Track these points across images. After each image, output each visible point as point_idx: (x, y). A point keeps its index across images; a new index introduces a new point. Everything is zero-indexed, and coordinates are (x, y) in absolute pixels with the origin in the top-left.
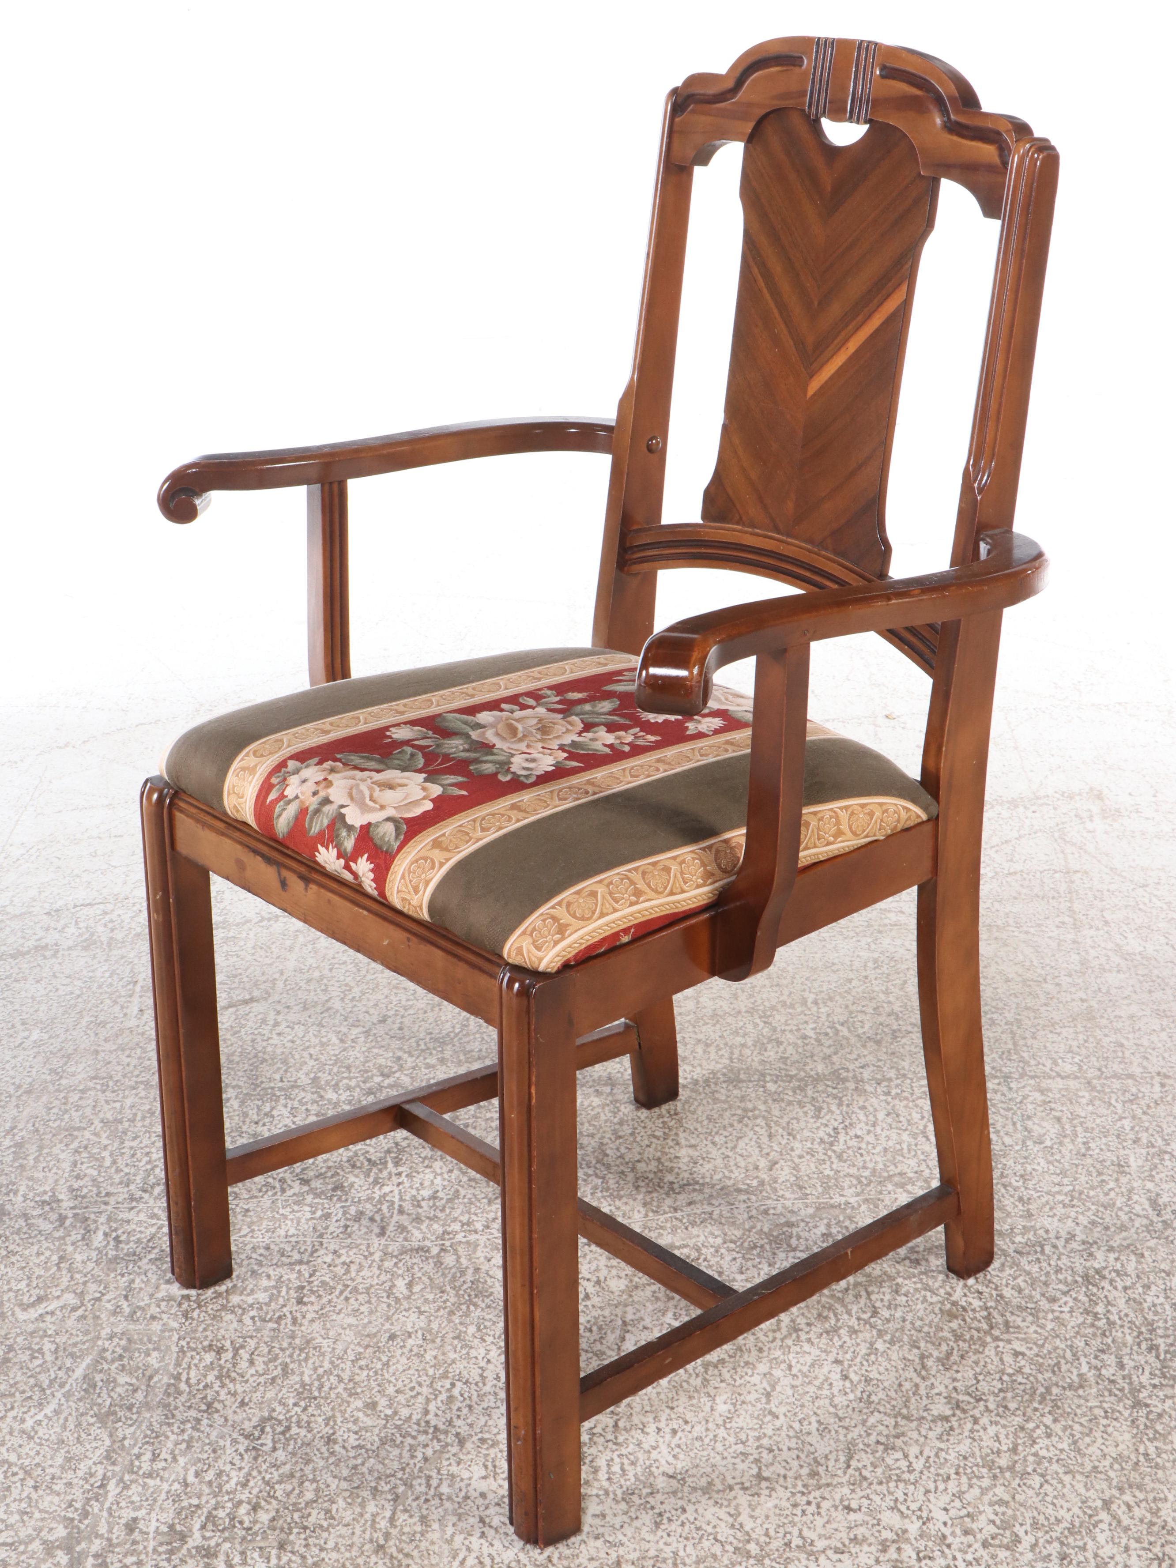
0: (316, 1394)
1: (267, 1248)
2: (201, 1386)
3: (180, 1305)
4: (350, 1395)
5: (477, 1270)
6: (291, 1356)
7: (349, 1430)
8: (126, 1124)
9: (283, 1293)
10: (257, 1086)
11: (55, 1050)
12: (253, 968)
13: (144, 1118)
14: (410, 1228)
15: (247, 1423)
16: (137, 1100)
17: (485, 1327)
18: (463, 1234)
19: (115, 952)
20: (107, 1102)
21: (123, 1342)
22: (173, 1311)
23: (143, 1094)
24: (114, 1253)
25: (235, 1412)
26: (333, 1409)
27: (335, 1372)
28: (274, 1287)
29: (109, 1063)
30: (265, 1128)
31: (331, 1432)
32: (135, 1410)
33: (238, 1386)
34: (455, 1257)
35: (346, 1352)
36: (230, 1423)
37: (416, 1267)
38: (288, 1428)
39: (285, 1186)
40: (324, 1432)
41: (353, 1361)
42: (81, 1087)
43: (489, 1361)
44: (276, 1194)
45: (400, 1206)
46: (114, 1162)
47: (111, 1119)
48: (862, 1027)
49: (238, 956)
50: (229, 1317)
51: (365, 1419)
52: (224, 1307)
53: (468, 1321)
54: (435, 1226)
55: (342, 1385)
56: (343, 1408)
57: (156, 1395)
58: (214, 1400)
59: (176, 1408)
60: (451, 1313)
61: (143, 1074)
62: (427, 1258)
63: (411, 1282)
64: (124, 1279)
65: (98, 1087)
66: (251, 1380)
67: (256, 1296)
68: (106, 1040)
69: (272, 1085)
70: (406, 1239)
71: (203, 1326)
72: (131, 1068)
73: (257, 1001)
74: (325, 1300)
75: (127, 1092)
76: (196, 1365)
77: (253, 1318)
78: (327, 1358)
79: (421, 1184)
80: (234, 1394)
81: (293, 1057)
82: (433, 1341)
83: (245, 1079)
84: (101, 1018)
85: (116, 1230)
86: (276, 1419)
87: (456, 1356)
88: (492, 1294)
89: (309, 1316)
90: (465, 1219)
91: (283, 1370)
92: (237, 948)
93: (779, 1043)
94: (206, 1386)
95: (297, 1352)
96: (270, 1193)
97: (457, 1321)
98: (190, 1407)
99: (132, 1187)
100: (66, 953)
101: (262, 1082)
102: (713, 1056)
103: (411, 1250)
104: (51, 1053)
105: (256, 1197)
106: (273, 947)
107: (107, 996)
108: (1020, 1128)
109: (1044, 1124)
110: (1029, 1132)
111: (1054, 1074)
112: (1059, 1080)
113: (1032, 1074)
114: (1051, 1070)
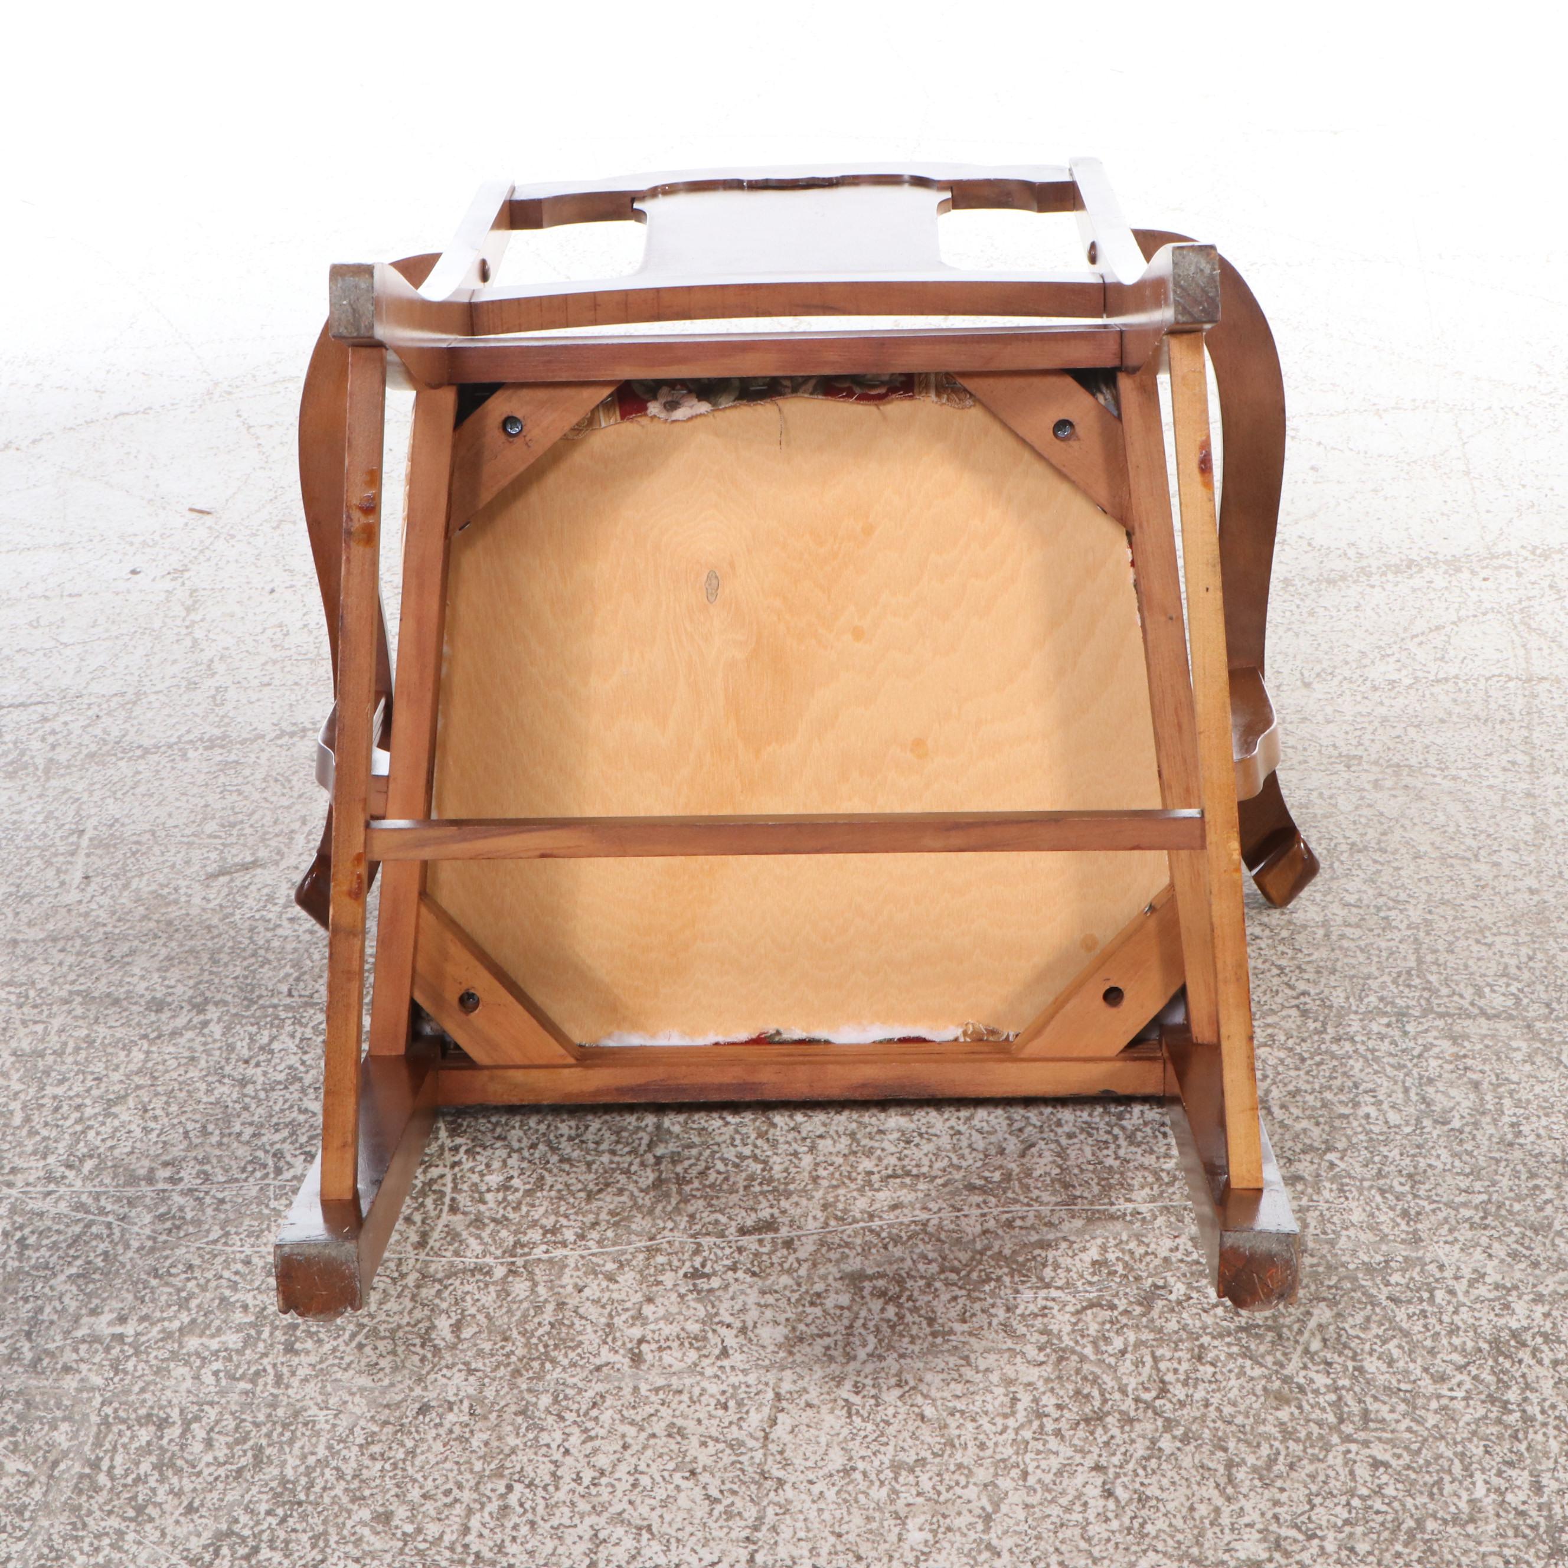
0: (302, 1497)
1: (247, 1262)
2: (129, 1480)
3: (108, 1350)
4: (353, 1501)
5: (561, 1305)
6: (269, 1435)
7: (347, 1556)
8: (50, 1059)
9: (265, 1335)
10: (252, 1002)
12: (260, 813)
13: (77, 1050)
14: (465, 1234)
15: (194, 1539)
16: (69, 1020)
17: (566, 1398)
18: (544, 1247)
19: (53, 783)
20: (24, 1023)
21: (19, 1407)
22: (97, 1360)
23: (79, 1011)
24: (16, 1264)
25: (177, 1522)
26: (325, 1522)
27: (334, 1463)
28: (253, 1325)
29: (32, 960)
30: (259, 1070)
31: (319, 1557)
32: (27, 1515)
33: (185, 1481)
34: (528, 1284)
35: (352, 1431)
36: (169, 1539)
37: (468, 1298)
38: (256, 1550)
39: (282, 1164)
40: (309, 1558)
41: (361, 1446)
43: (567, 1452)
44: (267, 1175)
45: (453, 1200)
46: (27, 1119)
47: (28, 1050)
50: (180, 1371)
51: (372, 1539)
52: (174, 1356)
53: (540, 1386)
54: (504, 1233)
55: (343, 1484)
56: (340, 1520)
57: (61, 1492)
58: (148, 1502)
59: (90, 1513)
60: (517, 1373)
61: (82, 980)
62: (487, 1285)
63: (459, 1321)
64: (29, 1306)
65: (13, 998)
66: (206, 1472)
67: (223, 1338)
68: (30, 924)
69: (275, 1001)
70: (457, 1254)
71: (141, 1384)
72: (65, 969)
73: (263, 866)
74: (327, 1347)
75: (55, 1008)
76: (124, 1446)
77: (216, 1373)
78: (323, 1440)
79: (488, 1166)
80: (178, 1494)
81: (310, 957)
82: (485, 1418)
83: (235, 990)
84: (26, 888)
85: (21, 1228)
86: (238, 1535)
87: (518, 1441)
88: (581, 1343)
89: (302, 1372)
90: (549, 1222)
91: (255, 1457)
92: (240, 780)
94: (138, 1480)
95: (279, 1429)
96: (258, 1174)
97: (524, 1387)
98: (110, 1513)
99: (51, 1159)
101: (260, 997)
103: (464, 1271)
105: (237, 1180)
106: (295, 779)
107: (37, 852)
108: (1414, 1097)
109: (1453, 1092)
110: (1428, 1105)
111: (1476, 1011)
112: (1482, 1020)
113: (1442, 1009)
114: (1472, 1004)
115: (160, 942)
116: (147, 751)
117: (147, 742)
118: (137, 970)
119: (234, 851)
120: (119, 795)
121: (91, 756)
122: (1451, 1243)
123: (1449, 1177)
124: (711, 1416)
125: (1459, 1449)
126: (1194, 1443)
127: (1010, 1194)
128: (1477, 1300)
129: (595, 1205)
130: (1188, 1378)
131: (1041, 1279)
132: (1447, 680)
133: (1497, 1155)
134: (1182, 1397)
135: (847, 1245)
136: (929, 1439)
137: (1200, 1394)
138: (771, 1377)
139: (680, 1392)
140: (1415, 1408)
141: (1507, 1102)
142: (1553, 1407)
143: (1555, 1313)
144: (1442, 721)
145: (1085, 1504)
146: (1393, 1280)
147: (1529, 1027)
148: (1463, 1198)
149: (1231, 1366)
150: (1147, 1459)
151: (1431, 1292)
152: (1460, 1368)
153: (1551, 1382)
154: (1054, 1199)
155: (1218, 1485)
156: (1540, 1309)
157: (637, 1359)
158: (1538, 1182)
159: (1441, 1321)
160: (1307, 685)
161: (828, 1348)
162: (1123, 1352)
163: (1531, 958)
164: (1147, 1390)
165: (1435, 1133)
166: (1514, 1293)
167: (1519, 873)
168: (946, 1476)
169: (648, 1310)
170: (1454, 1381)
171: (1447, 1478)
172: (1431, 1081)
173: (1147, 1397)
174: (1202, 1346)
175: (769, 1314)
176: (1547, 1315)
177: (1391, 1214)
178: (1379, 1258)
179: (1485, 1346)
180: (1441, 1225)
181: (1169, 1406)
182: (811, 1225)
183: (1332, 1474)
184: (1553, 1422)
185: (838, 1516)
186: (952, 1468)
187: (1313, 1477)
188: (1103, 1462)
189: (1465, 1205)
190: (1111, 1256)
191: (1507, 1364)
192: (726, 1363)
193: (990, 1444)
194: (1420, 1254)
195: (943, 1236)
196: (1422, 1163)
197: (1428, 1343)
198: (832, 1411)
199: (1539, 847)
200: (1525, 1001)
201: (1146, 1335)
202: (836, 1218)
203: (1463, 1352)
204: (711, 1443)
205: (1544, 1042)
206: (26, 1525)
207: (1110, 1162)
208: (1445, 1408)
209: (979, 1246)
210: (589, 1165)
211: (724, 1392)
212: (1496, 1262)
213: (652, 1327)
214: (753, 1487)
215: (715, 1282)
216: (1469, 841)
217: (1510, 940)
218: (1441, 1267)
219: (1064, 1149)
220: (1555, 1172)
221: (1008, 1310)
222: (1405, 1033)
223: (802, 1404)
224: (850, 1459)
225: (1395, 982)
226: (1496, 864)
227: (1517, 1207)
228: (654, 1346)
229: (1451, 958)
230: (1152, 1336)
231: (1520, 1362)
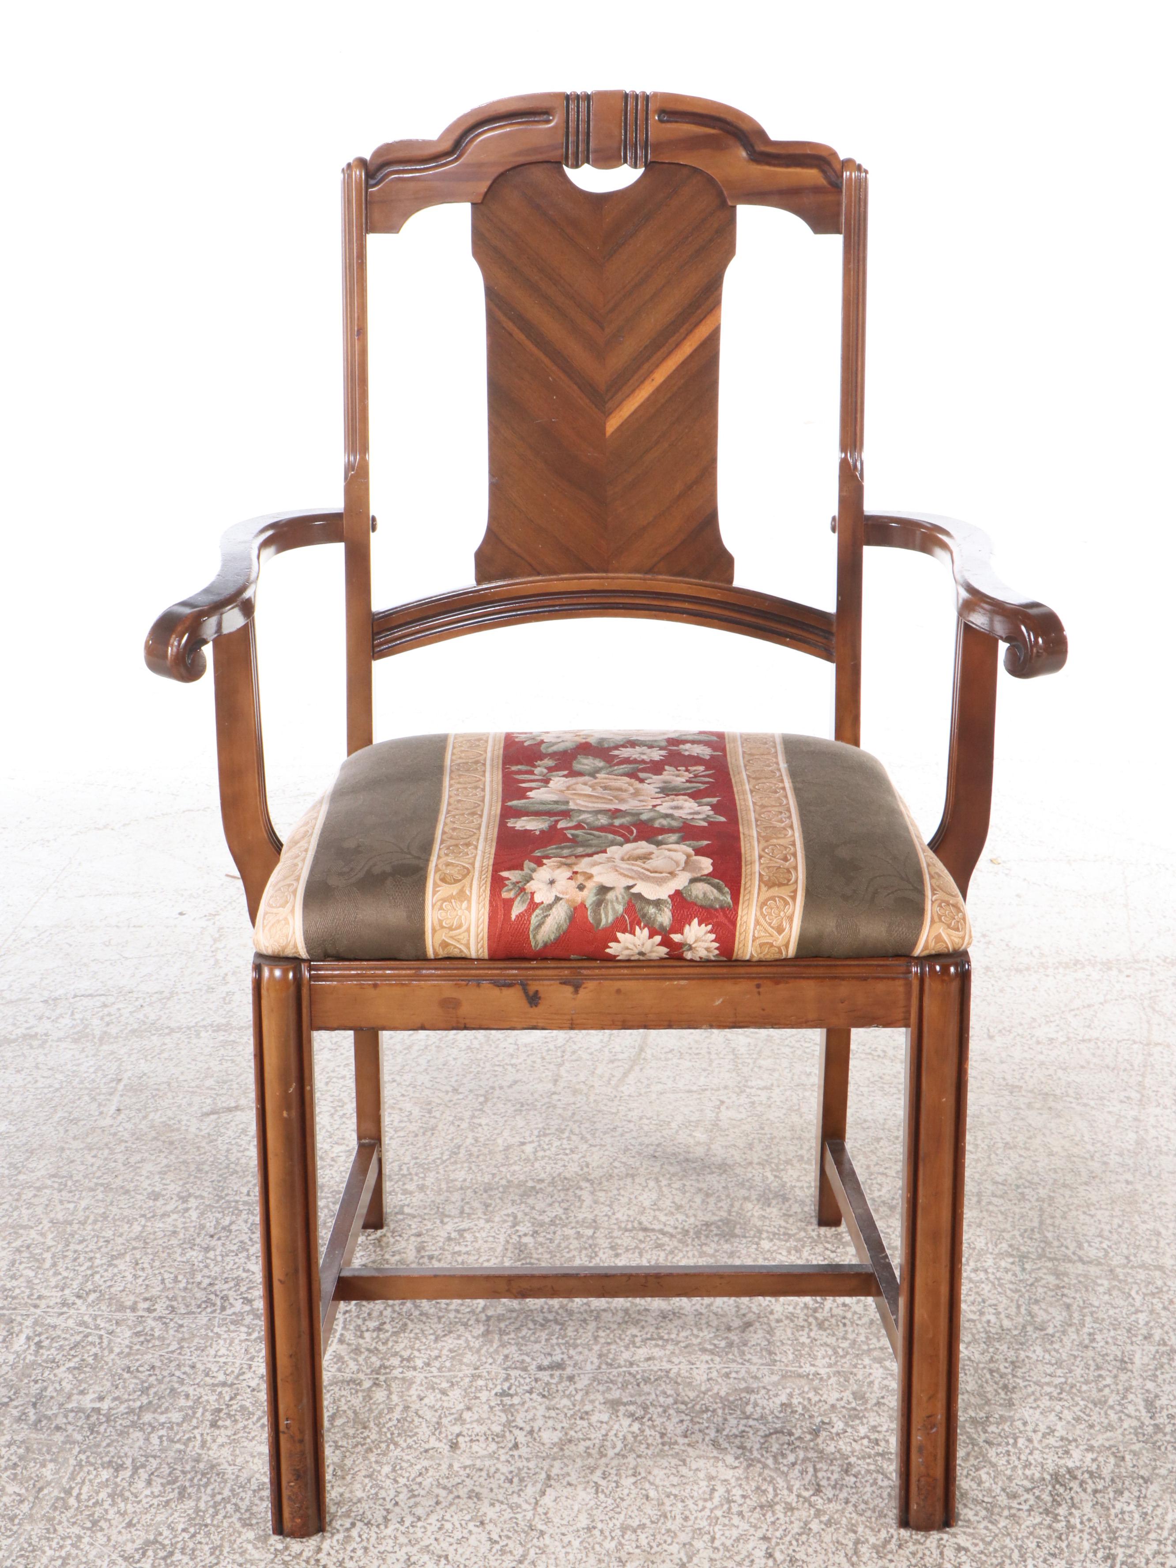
0: (209, 1521)
1: (193, 1367)
2: (90, 1503)
3: (88, 1417)
4: (244, 1526)
5: (407, 1408)
6: (191, 1480)
7: (234, 1561)
8: (76, 1227)
9: (199, 1415)
10: (222, 1198)
11: (19, 1144)
12: (245, 1075)
13: (95, 1222)
14: (346, 1358)
15: (129, 1544)
16: (92, 1202)
17: (401, 1468)
18: (400, 1370)
19: (105, 1047)
20: (61, 1202)
21: (21, 1451)
22: (79, 1424)
23: (100, 1196)
24: (33, 1358)
25: (120, 1532)
26: (222, 1539)
27: (234, 1501)
28: (191, 1408)
29: (72, 1162)
30: (220, 1243)
31: (215, 1561)
32: (16, 1521)
33: (129, 1506)
34: (386, 1393)
35: (249, 1481)
36: (112, 1543)
37: (343, 1400)
38: (171, 1554)
39: (226, 1304)
40: (207, 1561)
41: (254, 1491)
42: (38, 1184)
43: (397, 1504)
44: (214, 1311)
45: (342, 1335)
46: (54, 1265)
47: (61, 1220)
48: (879, 1190)
49: (233, 1061)
50: (137, 1434)
51: (254, 1552)
52: (134, 1424)
53: (384, 1460)
54: (374, 1359)
55: (238, 1515)
56: (233, 1538)
57: (42, 1508)
58: (102, 1518)
59: (60, 1523)
60: (370, 1450)
61: (105, 1176)
62: (357, 1392)
63: (334, 1414)
64: (37, 1386)
65: (56, 1185)
66: (144, 1501)
67: (169, 1415)
68: (75, 1138)
69: (237, 1198)
70: (339, 1370)
71: (108, 1441)
72: (95, 1168)
73: (242, 1110)
74: (240, 1425)
75: (84, 1193)
76: (90, 1481)
77: (160, 1437)
78: (229, 1485)
79: (369, 1314)
80: (123, 1514)
82: (343, 1478)
83: (210, 1189)
84: (75, 1115)
85: (40, 1335)
86: (160, 1543)
87: (364, 1495)
88: (416, 1434)
89: (220, 1440)
90: (406, 1354)
91: (180, 1493)
92: (234, 1053)
93: (785, 1199)
94: (96, 1503)
95: (199, 1476)
96: (209, 1310)
97: (373, 1459)
98: (74, 1523)
99: (67, 1292)
100: (55, 1044)
101: (227, 1195)
102: (711, 1206)
103: (343, 1382)
104: (15, 1146)
105: (193, 1313)
107: (86, 1092)
108: (1023, 1311)
109: (1051, 1310)
110: (1032, 1317)
111: (1075, 1258)
112: (1079, 1265)
113: (1052, 1256)
114: (1074, 1253)
115: (162, 1155)
116: (172, 1031)
117: (173, 1025)
118: (144, 1173)
119: (223, 1099)
120: (149, 1058)
121: (133, 1031)
122: (1035, 1408)
123: (1040, 1366)
124: (500, 1487)
125: (1019, 1543)
126: (834, 1526)
127: (730, 1356)
128: (1047, 1446)
129: (439, 1345)
130: (836, 1483)
131: (743, 1412)
132: (1090, 1040)
133: (1076, 1353)
134: (831, 1496)
135: (612, 1382)
136: (650, 1512)
137: (843, 1495)
138: (546, 1464)
139: (481, 1470)
140: (992, 1514)
141: (1088, 1319)
142: (1089, 1520)
143: (1100, 1459)
144: (1082, 1067)
145: (752, 1561)
146: (990, 1429)
147: (1111, 1271)
148: (1048, 1379)
149: (868, 1478)
150: (800, 1534)
151: (1016, 1439)
152: (1028, 1490)
153: (1091, 1504)
154: (760, 1361)
155: (846, 1555)
156: (1090, 1456)
157: (454, 1446)
158: (1102, 1372)
159: (1019, 1459)
160: (991, 1037)
161: (588, 1448)
162: (794, 1464)
163: (1120, 1226)
164: (807, 1489)
165: (1034, 1336)
166: (1074, 1444)
167: (1120, 1170)
168: (658, 1537)
169: (467, 1415)
170: (1022, 1499)
171: (1008, 1561)
172: (1037, 1302)
173: (806, 1494)
174: (849, 1464)
175: (550, 1423)
176: (1094, 1460)
177: (995, 1386)
178: (982, 1414)
179: (1048, 1477)
180: (1029, 1396)
181: (821, 1501)
182: (589, 1367)
183: (928, 1553)
184: (1087, 1530)
185: (579, 1557)
186: (663, 1531)
187: (914, 1554)
188: (769, 1534)
189: (1048, 1384)
190: (795, 1401)
191: (1061, 1490)
192: (516, 1453)
193: (692, 1518)
194: (1012, 1413)
195: (679, 1380)
196: (1023, 1355)
197: (1008, 1472)
198: (585, 1489)
199: (1137, 1154)
200: (1112, 1254)
201: (812, 1454)
202: (607, 1364)
203: (1032, 1480)
204: (497, 1504)
205: (1120, 1281)
206: (15, 1528)
207: (804, 1339)
208: (1014, 1515)
209: (703, 1389)
210: (440, 1318)
211: (511, 1472)
212: (1064, 1423)
213: (468, 1426)
214: (523, 1535)
215: (516, 1400)
216: (1089, 1147)
217: (1107, 1213)
218: (1025, 1424)
219: (772, 1329)
220: (1114, 1366)
221: (718, 1431)
222: (1024, 1269)
223: (565, 1483)
224: (593, 1521)
225: (1022, 1235)
226: (1105, 1163)
227: (1084, 1388)
228: (467, 1439)
229: (1064, 1222)
230: (815, 1455)
231: (1071, 1489)
